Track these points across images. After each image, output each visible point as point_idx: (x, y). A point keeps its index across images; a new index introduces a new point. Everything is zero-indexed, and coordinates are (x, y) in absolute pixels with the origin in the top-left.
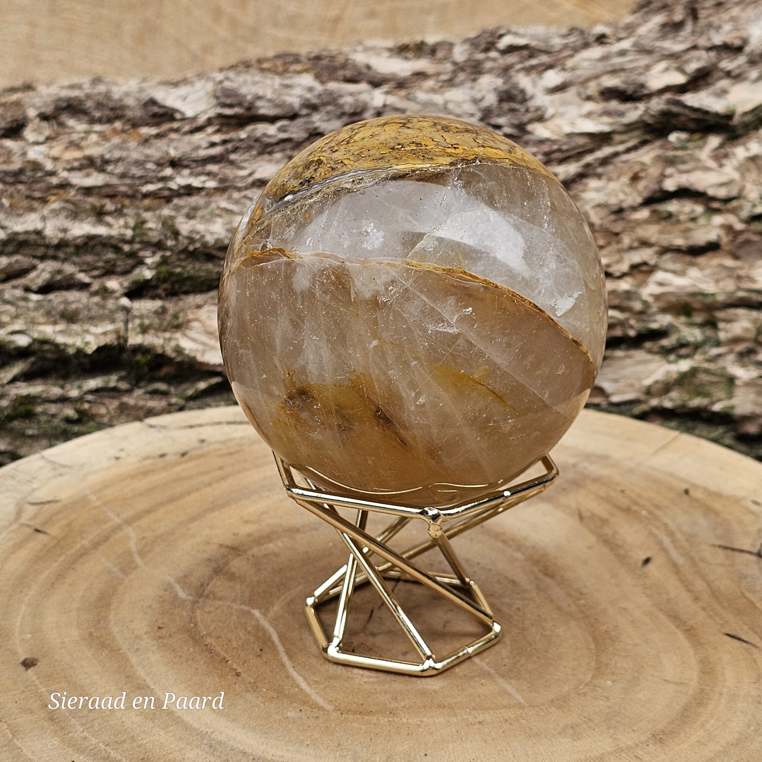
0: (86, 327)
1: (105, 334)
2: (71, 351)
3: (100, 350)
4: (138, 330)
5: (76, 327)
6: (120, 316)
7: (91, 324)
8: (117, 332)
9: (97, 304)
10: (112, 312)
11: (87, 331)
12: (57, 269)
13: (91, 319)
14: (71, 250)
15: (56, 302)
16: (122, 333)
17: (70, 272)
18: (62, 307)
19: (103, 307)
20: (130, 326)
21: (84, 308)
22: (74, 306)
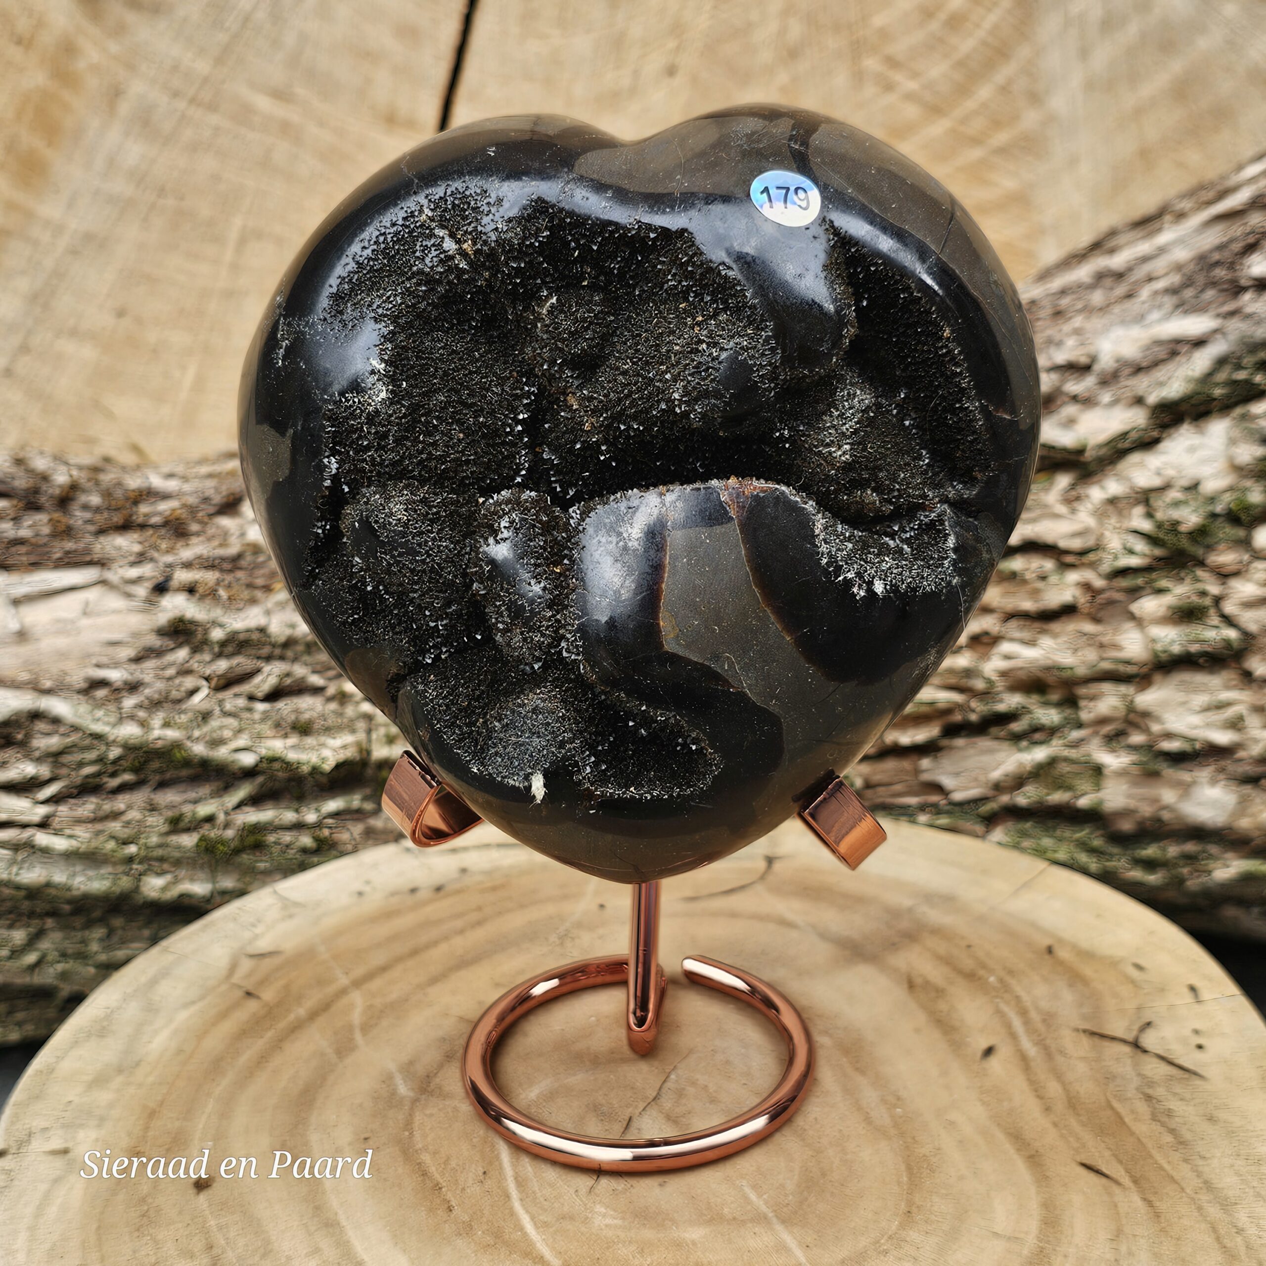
0: (323, 739)
1: (344, 747)
2: (305, 769)
3: (339, 766)
4: (384, 740)
5: (310, 741)
6: (361, 725)
7: (329, 736)
8: (358, 744)
9: (334, 712)
10: (352, 720)
11: (323, 745)
12: (285, 672)
13: (328, 730)
14: (300, 648)
15: (286, 712)
16: (364, 746)
17: (300, 675)
18: (293, 717)
19: (341, 715)
20: (374, 736)
21: (319, 718)
22: (306, 716)
